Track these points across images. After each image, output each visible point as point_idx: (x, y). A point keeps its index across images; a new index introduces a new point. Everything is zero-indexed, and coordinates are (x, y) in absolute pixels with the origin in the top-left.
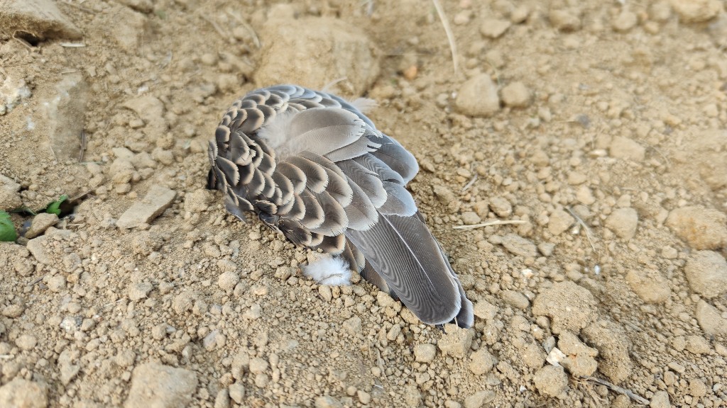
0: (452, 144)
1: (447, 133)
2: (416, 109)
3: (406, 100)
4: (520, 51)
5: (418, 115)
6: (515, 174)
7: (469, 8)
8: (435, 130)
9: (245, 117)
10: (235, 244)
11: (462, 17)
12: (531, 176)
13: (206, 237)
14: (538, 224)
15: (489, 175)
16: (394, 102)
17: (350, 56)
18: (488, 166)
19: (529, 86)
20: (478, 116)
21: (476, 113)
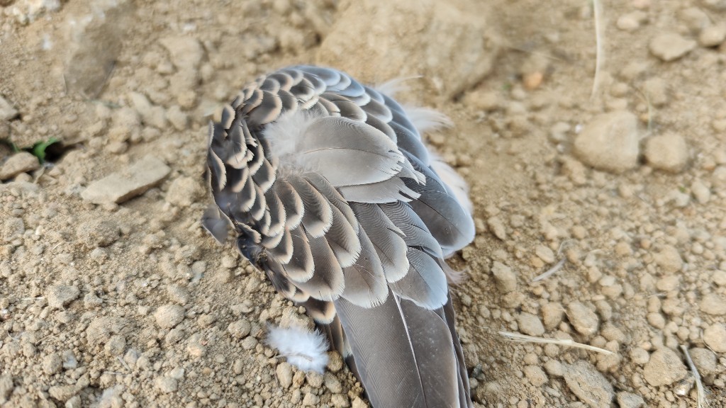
0: (547, 201)
1: (548, 182)
2: (517, 136)
3: (508, 120)
4: (697, 88)
5: (516, 145)
6: (623, 273)
7: (645, 9)
8: (531, 174)
9: (259, 102)
10: (200, 266)
11: (629, 21)
12: (647, 280)
13: (170, 245)
14: (630, 359)
15: (583, 264)
16: (492, 117)
17: (450, 42)
18: (587, 250)
19: (692, 143)
20: (600, 169)
21: (599, 163)
